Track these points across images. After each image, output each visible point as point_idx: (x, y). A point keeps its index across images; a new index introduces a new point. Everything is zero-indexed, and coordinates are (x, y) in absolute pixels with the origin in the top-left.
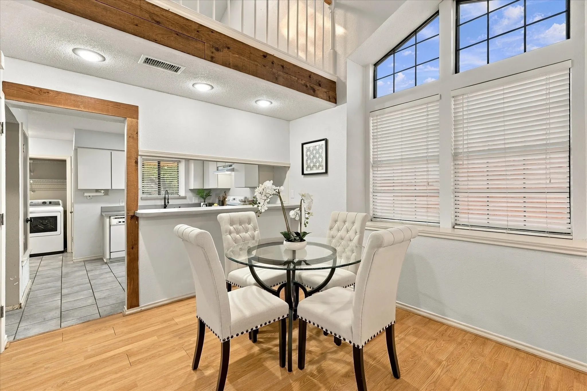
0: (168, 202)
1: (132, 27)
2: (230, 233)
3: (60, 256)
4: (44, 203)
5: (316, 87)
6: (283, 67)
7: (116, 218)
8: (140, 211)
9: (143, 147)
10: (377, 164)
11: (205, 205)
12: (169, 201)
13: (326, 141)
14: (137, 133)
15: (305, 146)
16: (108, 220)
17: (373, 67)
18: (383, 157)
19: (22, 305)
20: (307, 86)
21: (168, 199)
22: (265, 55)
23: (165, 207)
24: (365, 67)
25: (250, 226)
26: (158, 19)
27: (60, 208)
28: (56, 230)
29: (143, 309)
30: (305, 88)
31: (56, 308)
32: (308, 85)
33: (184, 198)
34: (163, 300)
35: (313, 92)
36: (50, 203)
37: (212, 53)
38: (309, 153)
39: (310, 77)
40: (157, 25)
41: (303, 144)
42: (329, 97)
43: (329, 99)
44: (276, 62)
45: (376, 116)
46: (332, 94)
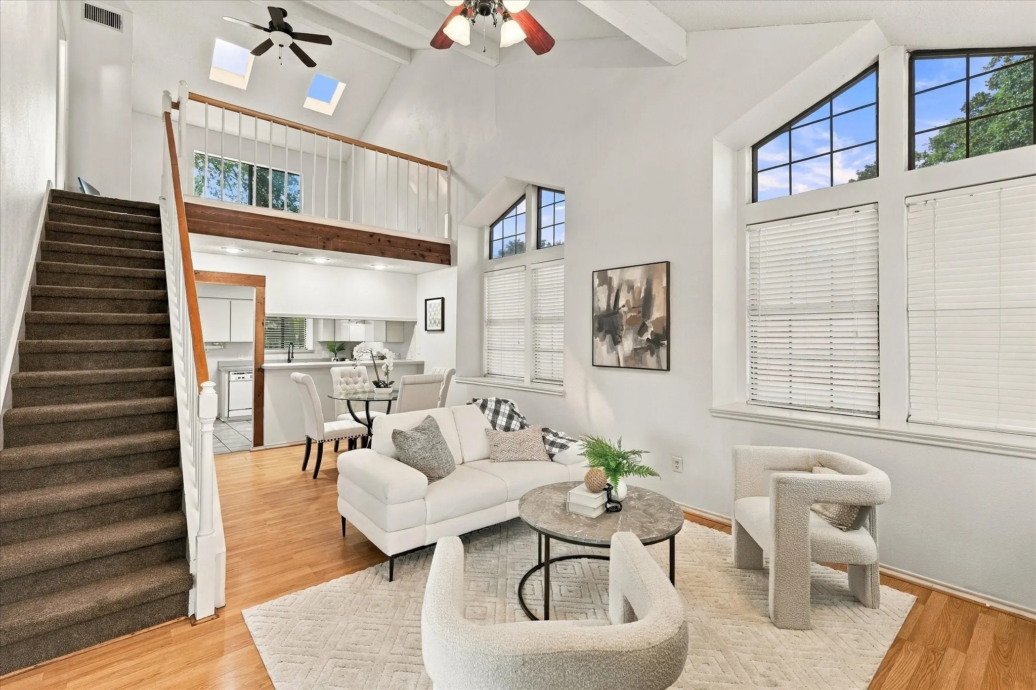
0: (292, 357)
1: (265, 237)
2: (340, 383)
5: (426, 253)
6: (389, 241)
7: (235, 374)
8: (265, 365)
9: (270, 310)
10: (490, 322)
11: (336, 360)
12: (294, 355)
13: (443, 299)
14: (264, 299)
15: (429, 301)
16: (227, 375)
17: (489, 228)
18: (495, 316)
20: (415, 254)
21: (293, 353)
22: (372, 235)
23: (289, 361)
24: (481, 229)
25: (360, 379)
26: (283, 228)
29: (267, 448)
30: (413, 256)
32: (417, 253)
33: (312, 352)
34: (284, 442)
35: (423, 258)
37: (324, 243)
38: (431, 310)
39: (419, 245)
40: (282, 232)
41: (426, 300)
42: (442, 260)
43: (442, 262)
44: (383, 239)
45: (489, 277)
46: (444, 257)
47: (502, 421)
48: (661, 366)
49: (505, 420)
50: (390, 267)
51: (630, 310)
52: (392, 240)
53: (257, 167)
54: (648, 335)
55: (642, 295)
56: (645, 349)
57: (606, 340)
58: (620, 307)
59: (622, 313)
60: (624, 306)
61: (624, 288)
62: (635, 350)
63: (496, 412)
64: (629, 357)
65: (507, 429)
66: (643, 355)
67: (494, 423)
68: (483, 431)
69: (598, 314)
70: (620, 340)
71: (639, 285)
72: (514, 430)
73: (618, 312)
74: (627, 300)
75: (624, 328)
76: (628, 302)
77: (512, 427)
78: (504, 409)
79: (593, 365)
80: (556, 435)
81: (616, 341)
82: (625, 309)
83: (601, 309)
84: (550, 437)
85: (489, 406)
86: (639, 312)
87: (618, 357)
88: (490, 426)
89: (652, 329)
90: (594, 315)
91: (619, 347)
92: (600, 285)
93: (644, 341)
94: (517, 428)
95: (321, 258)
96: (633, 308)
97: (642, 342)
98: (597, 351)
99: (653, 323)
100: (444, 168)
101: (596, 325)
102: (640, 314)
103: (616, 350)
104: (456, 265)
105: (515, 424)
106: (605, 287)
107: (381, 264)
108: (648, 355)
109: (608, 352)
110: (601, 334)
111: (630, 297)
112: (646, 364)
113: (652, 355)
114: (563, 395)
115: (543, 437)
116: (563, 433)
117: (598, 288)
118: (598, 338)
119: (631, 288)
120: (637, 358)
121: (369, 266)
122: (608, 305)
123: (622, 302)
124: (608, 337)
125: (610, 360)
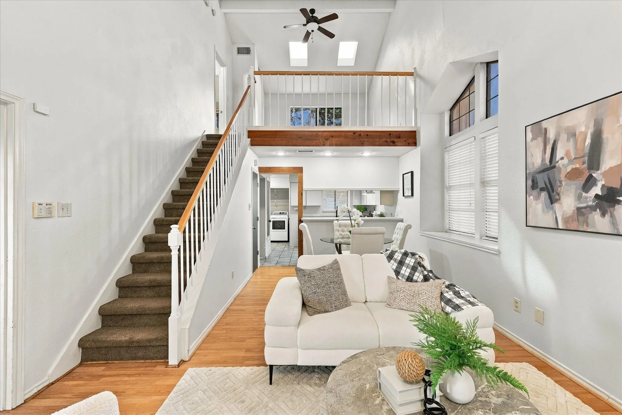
2: (338, 231)
3: (286, 243)
4: (280, 213)
5: (396, 140)
6: (367, 135)
8: (303, 218)
10: (450, 187)
13: (412, 173)
14: (302, 180)
15: (405, 175)
17: (449, 113)
18: (453, 183)
19: (266, 257)
22: (354, 132)
24: (442, 114)
27: (286, 216)
28: (285, 229)
30: (386, 143)
31: (276, 261)
32: (389, 141)
35: (394, 144)
36: (283, 213)
37: (324, 142)
38: (406, 182)
39: (390, 135)
41: (403, 175)
42: (409, 143)
43: (409, 145)
44: (362, 134)
45: (448, 151)
46: (410, 141)
47: (406, 271)
48: (618, 229)
49: (409, 270)
50: (374, 153)
51: (571, 162)
52: (369, 134)
53: (319, 108)
54: (597, 190)
55: (588, 141)
56: (592, 209)
57: (541, 199)
58: (557, 159)
59: (561, 166)
60: (562, 158)
61: (564, 137)
62: (579, 209)
63: (401, 263)
64: (571, 217)
65: (410, 279)
66: (590, 216)
67: (397, 272)
68: (386, 278)
69: (532, 171)
70: (558, 198)
71: (583, 129)
72: (416, 281)
73: (554, 167)
74: (567, 151)
75: (563, 183)
76: (568, 153)
77: (415, 278)
78: (410, 261)
79: (527, 226)
80: (457, 294)
81: (553, 199)
82: (565, 161)
83: (535, 165)
84: (449, 295)
85: (395, 257)
86: (584, 163)
87: (556, 218)
88: (393, 275)
89: (603, 182)
90: (527, 172)
91: (556, 206)
92: (533, 139)
93: (591, 197)
94: (420, 280)
95: (328, 152)
96: (575, 158)
97: (588, 199)
98: (530, 210)
99: (605, 174)
100: (411, 74)
101: (530, 183)
102: (586, 165)
103: (552, 209)
104: (420, 146)
105: (418, 276)
106: (540, 140)
107: (367, 152)
108: (596, 216)
109: (543, 212)
110: (535, 192)
111: (571, 146)
112: (594, 227)
113: (603, 215)
114: (498, 253)
115: (441, 293)
116: (467, 293)
117: (531, 144)
118: (531, 197)
119: (572, 134)
120: (581, 219)
121: (360, 154)
122: (543, 160)
123: (560, 153)
124: (544, 194)
125: (547, 220)
